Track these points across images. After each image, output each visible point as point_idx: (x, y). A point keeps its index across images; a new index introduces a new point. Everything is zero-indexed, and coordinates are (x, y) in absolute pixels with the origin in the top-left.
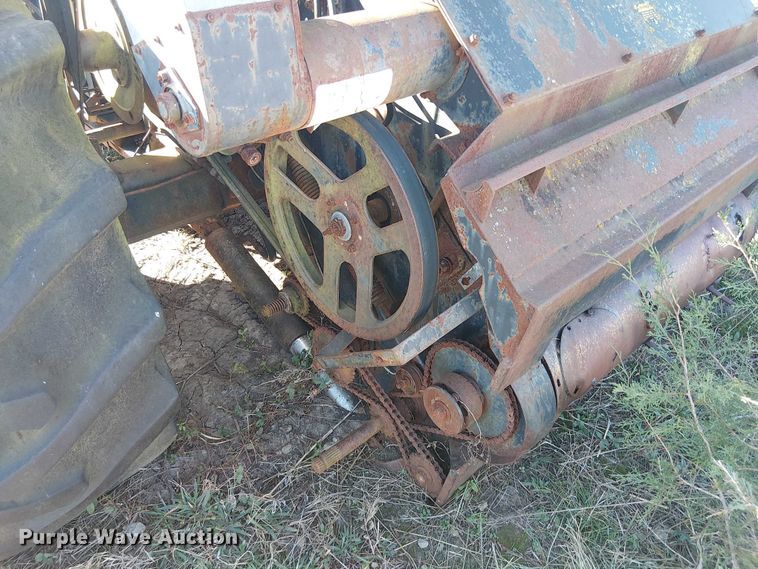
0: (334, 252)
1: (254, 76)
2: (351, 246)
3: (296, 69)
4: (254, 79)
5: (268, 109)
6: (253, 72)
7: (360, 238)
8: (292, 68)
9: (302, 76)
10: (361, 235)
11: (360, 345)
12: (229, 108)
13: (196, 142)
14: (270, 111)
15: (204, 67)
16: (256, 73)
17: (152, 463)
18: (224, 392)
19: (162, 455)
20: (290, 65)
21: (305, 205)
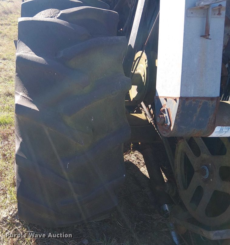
0: (197, 180)
1: (195, 119)
2: (206, 181)
3: (211, 119)
4: (194, 120)
5: (194, 130)
6: (195, 117)
7: (211, 180)
8: (210, 119)
9: (213, 122)
10: (212, 179)
11: (193, 221)
12: (181, 126)
13: (165, 132)
14: (195, 130)
15: (178, 113)
16: (196, 118)
17: (98, 222)
18: (129, 210)
19: (102, 221)
20: (209, 118)
21: (191, 157)
